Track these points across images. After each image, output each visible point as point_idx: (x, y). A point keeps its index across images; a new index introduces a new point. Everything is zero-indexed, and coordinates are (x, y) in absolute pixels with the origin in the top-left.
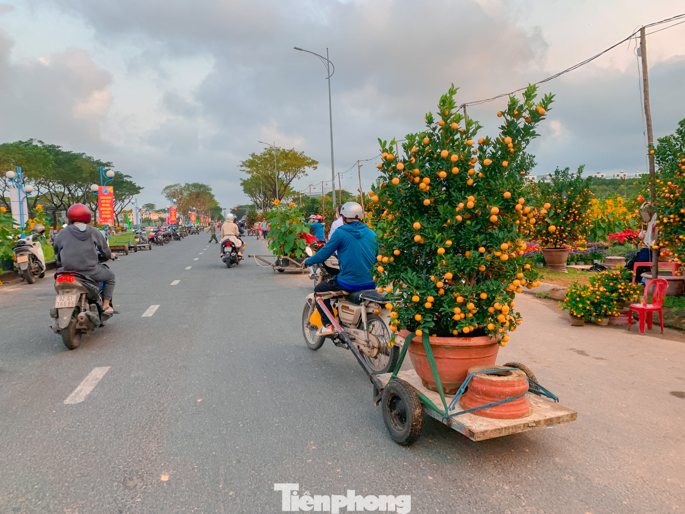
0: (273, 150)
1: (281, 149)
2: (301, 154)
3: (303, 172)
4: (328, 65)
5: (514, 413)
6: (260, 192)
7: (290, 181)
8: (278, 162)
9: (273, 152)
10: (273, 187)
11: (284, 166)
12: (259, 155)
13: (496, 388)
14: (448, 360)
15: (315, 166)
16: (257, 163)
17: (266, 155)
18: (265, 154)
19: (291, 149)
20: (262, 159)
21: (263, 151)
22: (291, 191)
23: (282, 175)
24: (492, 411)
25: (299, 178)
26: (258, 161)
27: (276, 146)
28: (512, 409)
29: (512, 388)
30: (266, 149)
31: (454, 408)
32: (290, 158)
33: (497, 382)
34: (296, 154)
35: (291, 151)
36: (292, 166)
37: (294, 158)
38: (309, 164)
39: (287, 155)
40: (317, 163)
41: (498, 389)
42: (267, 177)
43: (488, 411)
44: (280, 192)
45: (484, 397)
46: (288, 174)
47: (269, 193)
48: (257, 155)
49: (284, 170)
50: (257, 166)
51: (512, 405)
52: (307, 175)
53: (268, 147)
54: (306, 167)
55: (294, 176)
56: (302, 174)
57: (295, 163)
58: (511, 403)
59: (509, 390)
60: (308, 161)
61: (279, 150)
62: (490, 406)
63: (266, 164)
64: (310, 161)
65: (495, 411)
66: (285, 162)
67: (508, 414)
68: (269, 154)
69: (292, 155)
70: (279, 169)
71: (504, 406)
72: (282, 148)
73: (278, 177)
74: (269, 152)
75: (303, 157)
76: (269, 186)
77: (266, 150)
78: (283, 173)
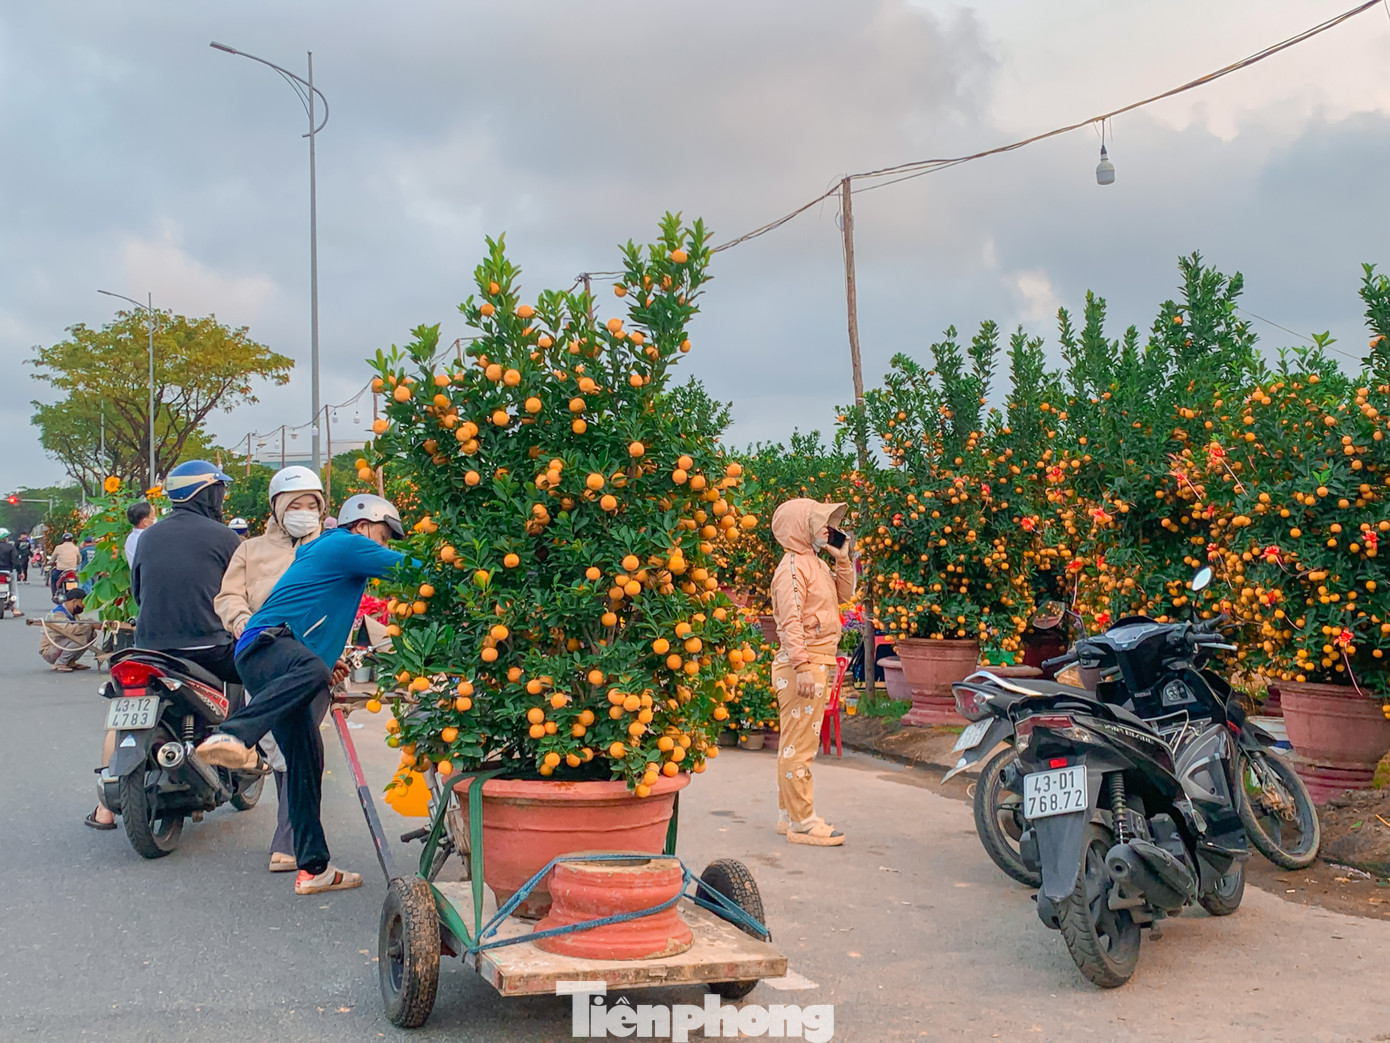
0: (147, 318)
1: (172, 317)
2: (237, 335)
3: (244, 390)
4: (311, 101)
5: (624, 947)
6: (99, 448)
7: (198, 418)
8: (160, 354)
9: (145, 323)
10: (142, 432)
11: (180, 368)
12: (98, 330)
13: (590, 888)
14: (526, 833)
15: (281, 373)
16: (92, 357)
17: (123, 331)
18: (118, 330)
19: (206, 316)
20: (107, 344)
21: (111, 319)
22: (208, 447)
23: (171, 394)
24: (577, 940)
25: (228, 409)
26: (95, 348)
27: (155, 306)
28: (625, 937)
29: (627, 891)
30: (121, 313)
31: (494, 932)
32: (200, 344)
33: (593, 875)
34: (219, 332)
35: (206, 322)
36: (209, 369)
37: (215, 345)
38: (263, 367)
39: (190, 334)
40: (290, 363)
41: (595, 891)
42: (123, 404)
43: (569, 941)
44: (164, 450)
45: (567, 912)
46: (194, 394)
47: (126, 452)
48: (92, 332)
49: (178, 382)
50: (88, 366)
51: (624, 931)
52: (254, 399)
53: (130, 308)
54: (252, 376)
55: (214, 402)
56: (237, 396)
57: (214, 361)
58: (624, 925)
59: (618, 895)
60: (259, 357)
61: (165, 319)
62: (575, 930)
63: (122, 361)
64: (268, 357)
65: (583, 941)
66: (183, 356)
67: (609, 947)
68: (132, 330)
69: (209, 336)
70: (162, 378)
71: (607, 931)
72: (176, 312)
73: (158, 401)
74: (133, 323)
75: (245, 342)
76: (129, 432)
77: (123, 318)
78: (178, 389)
